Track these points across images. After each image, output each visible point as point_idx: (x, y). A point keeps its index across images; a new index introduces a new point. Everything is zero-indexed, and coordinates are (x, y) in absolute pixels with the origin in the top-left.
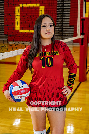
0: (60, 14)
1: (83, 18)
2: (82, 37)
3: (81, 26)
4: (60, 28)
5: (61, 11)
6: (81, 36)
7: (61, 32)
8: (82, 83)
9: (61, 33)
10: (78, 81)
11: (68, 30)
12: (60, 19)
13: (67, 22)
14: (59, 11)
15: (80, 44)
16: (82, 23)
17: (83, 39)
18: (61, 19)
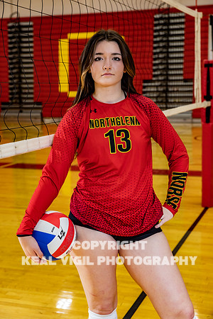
0: (161, 52)
1: (209, 62)
2: (206, 104)
3: (205, 81)
4: (161, 86)
5: (164, 47)
6: (205, 102)
7: (164, 95)
8: (209, 209)
9: (163, 97)
10: (200, 206)
11: (180, 89)
12: (161, 64)
13: (178, 72)
14: (159, 47)
15: (202, 121)
16: (205, 73)
17: (208, 108)
18: (164, 64)
